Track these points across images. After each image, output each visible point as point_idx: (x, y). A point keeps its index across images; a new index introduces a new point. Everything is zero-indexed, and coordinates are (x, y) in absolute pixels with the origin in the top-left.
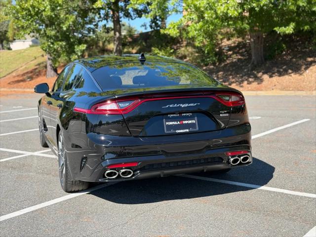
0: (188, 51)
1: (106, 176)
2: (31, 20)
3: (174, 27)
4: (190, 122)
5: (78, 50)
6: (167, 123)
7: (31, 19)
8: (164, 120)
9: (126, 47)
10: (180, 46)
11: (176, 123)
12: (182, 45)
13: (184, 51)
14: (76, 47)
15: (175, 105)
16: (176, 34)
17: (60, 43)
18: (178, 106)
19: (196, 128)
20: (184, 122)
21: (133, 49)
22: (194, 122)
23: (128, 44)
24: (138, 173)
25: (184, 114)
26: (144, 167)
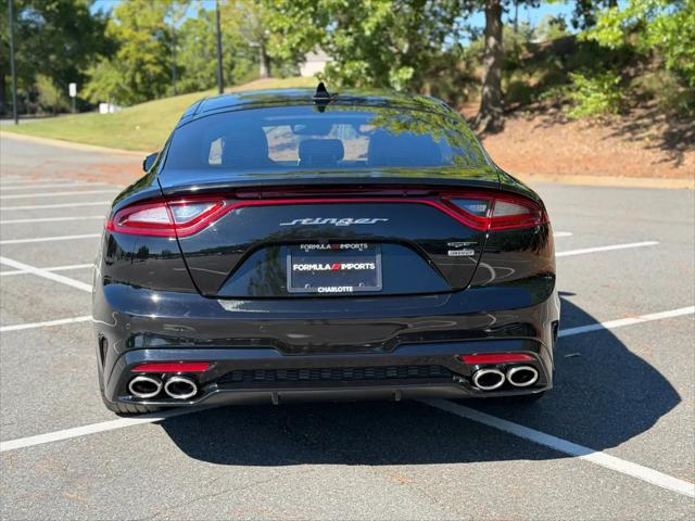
0: (661, 80)
1: (132, 390)
2: (299, 16)
3: (611, 25)
4: (361, 266)
5: (395, 78)
6: (295, 267)
7: (298, 12)
8: (289, 257)
9: (516, 72)
10: (646, 69)
11: (321, 267)
12: (650, 66)
13: (650, 81)
14: (391, 73)
15: (316, 222)
16: (616, 40)
17: (357, 64)
18: (324, 222)
19: (374, 284)
20: (343, 266)
21: (531, 75)
22: (372, 266)
23: (523, 64)
24: (215, 389)
25: (347, 246)
26: (231, 373)
